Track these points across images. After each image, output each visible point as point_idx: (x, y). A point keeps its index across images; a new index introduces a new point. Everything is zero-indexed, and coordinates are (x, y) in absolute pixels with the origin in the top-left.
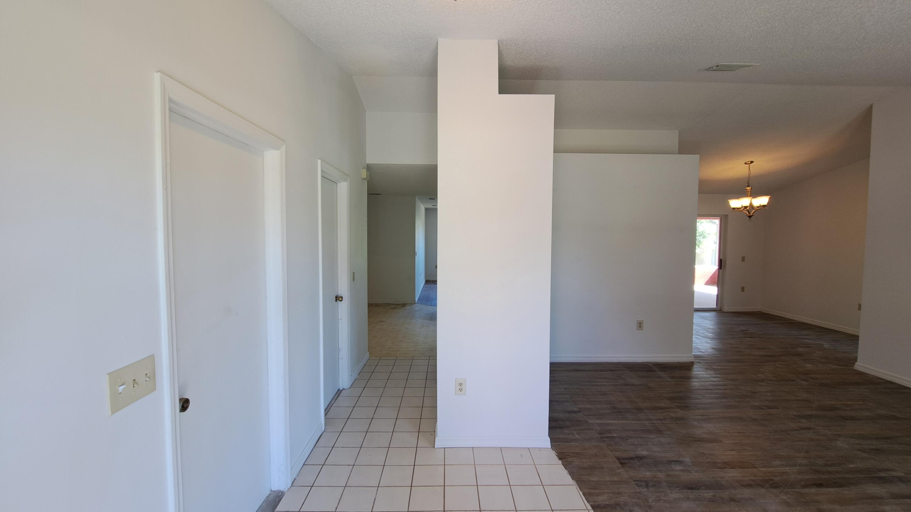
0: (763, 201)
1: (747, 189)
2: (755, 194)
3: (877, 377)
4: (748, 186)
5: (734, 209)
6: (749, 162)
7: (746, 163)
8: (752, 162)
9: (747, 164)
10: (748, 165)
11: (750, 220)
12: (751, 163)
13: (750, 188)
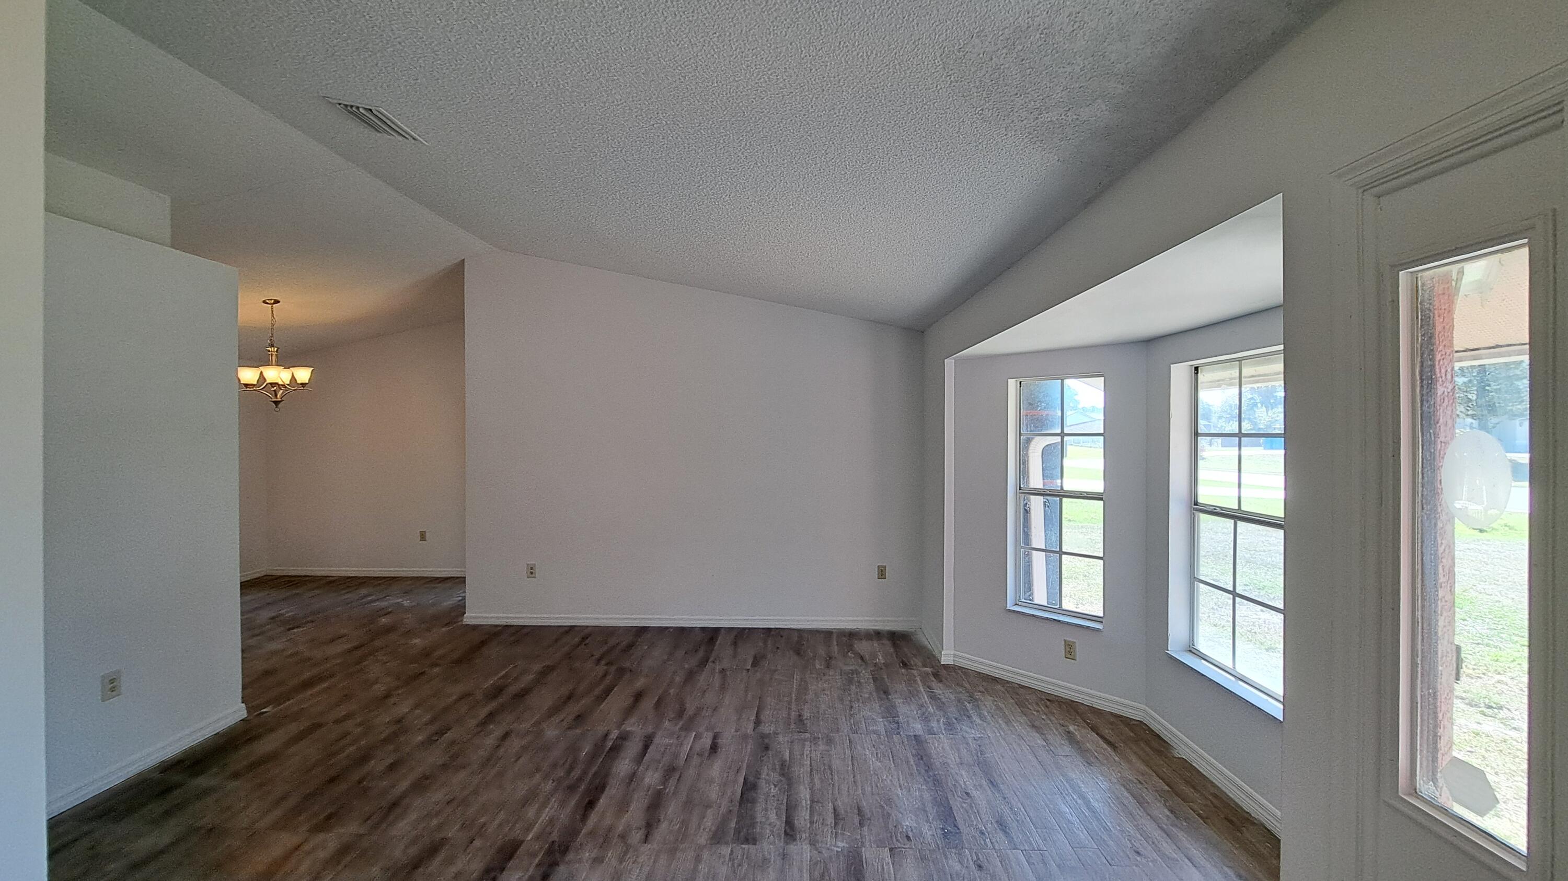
0: (303, 375)
1: (269, 351)
2: (286, 361)
3: (491, 625)
4: (272, 346)
5: (246, 385)
6: (271, 300)
7: (265, 302)
8: (277, 302)
9: (267, 303)
10: (270, 306)
11: (277, 409)
12: (274, 303)
13: (276, 349)
